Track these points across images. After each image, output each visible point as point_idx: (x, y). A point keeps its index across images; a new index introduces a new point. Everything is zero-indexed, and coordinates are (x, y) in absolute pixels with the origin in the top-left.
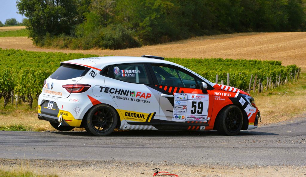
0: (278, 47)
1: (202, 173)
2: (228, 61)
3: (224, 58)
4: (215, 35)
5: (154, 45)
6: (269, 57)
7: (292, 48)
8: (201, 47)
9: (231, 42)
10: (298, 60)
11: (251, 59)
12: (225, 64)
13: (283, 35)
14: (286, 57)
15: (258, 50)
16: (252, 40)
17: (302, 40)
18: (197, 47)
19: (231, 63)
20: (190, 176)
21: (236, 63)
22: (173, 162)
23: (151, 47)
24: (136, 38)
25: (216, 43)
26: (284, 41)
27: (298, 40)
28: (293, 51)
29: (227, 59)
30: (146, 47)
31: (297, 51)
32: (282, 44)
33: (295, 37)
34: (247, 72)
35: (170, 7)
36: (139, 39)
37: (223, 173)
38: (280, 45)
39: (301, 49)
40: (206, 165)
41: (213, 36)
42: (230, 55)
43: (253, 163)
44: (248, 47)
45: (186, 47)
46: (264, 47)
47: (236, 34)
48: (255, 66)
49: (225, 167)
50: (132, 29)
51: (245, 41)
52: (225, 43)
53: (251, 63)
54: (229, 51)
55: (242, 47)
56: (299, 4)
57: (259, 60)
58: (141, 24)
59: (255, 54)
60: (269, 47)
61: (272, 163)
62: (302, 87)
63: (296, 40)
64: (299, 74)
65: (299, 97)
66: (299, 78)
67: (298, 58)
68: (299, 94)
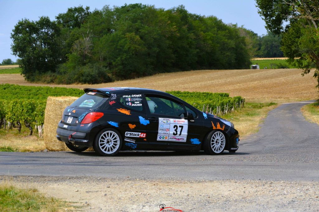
0: (227, 81)
1: (158, 187)
2: (185, 94)
3: (182, 91)
4: (175, 72)
5: (125, 80)
6: (219, 90)
7: (238, 83)
8: (163, 82)
9: (188, 78)
10: (243, 93)
11: (205, 92)
12: (183, 96)
13: (230, 72)
14: (233, 90)
15: (210, 84)
16: (205, 76)
17: (246, 76)
18: (160, 82)
19: (188, 95)
20: (148, 189)
21: (192, 95)
22: (134, 177)
23: (122, 82)
24: (110, 75)
25: (175, 79)
26: (231, 77)
27: (243, 76)
28: (239, 85)
29: (184, 92)
30: (118, 82)
32: (230, 80)
33: (241, 74)
34: (200, 102)
35: (138, 50)
36: (113, 75)
37: (176, 187)
38: (228, 80)
39: (245, 83)
40: (162, 180)
41: (173, 73)
42: (187, 88)
43: (201, 178)
44: (202, 81)
45: (151, 82)
46: (215, 82)
47: (192, 72)
48: (207, 97)
49: (178, 182)
50: (107, 67)
51: (200, 77)
52: (183, 78)
53: (204, 95)
54: (186, 85)
55: (197, 82)
56: (244, 46)
57: (211, 92)
58: (114, 63)
59: (208, 87)
60: (219, 81)
61: (217, 178)
62: (246, 114)
63: (242, 76)
64: (243, 103)
65: (243, 123)
66: (243, 107)
67: (243, 91)
68: (243, 121)
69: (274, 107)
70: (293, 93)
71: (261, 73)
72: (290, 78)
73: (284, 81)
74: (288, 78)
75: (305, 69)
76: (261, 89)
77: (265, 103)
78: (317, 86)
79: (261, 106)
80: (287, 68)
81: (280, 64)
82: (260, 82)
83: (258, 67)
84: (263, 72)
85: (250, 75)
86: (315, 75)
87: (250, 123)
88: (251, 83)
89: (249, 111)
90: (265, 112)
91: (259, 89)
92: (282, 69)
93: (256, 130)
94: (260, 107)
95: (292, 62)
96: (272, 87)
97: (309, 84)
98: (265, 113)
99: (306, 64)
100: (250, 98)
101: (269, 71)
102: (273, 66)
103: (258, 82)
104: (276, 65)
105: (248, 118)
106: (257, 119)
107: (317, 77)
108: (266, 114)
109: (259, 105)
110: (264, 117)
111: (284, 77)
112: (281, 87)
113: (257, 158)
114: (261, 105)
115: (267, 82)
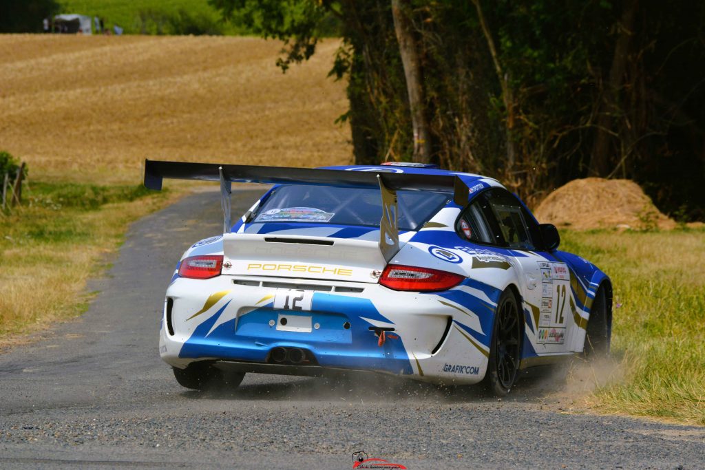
10: (16, 137)
17: (33, 62)
27: (20, 64)
31: (15, 102)
39: (27, 95)
62: (31, 233)
63: (12, 61)
64: (19, 185)
65: (17, 272)
66: (20, 200)
67: (18, 131)
68: (17, 260)
69: (154, 204)
70: (239, 144)
71: (98, 50)
72: (226, 77)
73: (202, 92)
74: (217, 79)
75: (293, 40)
76: (99, 122)
77: (113, 188)
78: (344, 118)
79: (96, 199)
80: (211, 34)
81: (182, 13)
82: (95, 92)
83: (86, 25)
84: (107, 49)
85: (50, 60)
86: (339, 69)
87: (46, 273)
88: (55, 94)
89: (44, 221)
90: (113, 225)
91: (89, 124)
92: (191, 37)
93: (78, 305)
94: (94, 205)
95: (238, 8)
96: (145, 116)
97: (309, 107)
98: (113, 232)
99: (299, 17)
100: (49, 162)
101: (132, 46)
102: (150, 21)
103: (86, 90)
104: (164, 19)
105: (41, 248)
106: (82, 255)
107: (345, 75)
108: (117, 236)
109: (89, 194)
110: (110, 246)
111: (200, 73)
112: (186, 116)
113: (88, 428)
114: (96, 193)
115: (123, 90)
